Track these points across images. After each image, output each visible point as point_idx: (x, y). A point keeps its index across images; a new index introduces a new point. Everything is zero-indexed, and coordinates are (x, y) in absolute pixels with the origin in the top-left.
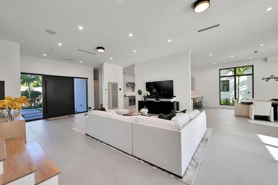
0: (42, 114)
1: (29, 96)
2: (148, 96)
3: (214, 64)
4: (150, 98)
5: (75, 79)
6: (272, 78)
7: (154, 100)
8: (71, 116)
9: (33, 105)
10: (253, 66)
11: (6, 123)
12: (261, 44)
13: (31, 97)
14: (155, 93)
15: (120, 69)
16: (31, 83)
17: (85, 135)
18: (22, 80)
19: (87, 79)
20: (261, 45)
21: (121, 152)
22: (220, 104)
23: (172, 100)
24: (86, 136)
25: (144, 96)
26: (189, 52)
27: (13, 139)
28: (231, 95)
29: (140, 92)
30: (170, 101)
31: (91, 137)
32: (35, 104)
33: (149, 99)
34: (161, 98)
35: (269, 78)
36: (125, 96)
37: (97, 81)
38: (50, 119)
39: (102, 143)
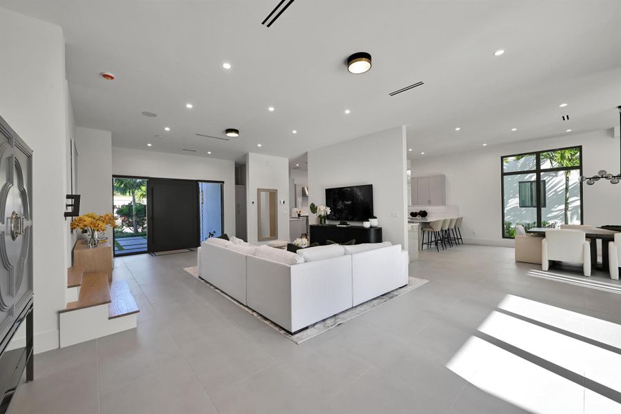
0: (146, 246)
1: (134, 213)
2: (327, 217)
3: (484, 145)
4: (333, 219)
5: (200, 183)
6: (602, 177)
7: (337, 224)
8: (192, 251)
9: (140, 230)
10: (580, 148)
11: (88, 250)
12: (561, 104)
13: (137, 215)
14: (341, 211)
15: (284, 163)
16: (136, 191)
17: (198, 278)
18: (123, 186)
19: (223, 182)
20: (562, 106)
21: (235, 302)
22: (504, 237)
23: (367, 225)
24: (200, 279)
25: (320, 216)
26: (400, 128)
27: (95, 272)
28: (549, 215)
29: (313, 209)
30: (363, 227)
31: (205, 281)
32: (143, 228)
33: (327, 222)
34: (352, 220)
35: (596, 178)
36: (299, 215)
37: (242, 186)
38: (157, 254)
39: (217, 290)
